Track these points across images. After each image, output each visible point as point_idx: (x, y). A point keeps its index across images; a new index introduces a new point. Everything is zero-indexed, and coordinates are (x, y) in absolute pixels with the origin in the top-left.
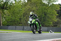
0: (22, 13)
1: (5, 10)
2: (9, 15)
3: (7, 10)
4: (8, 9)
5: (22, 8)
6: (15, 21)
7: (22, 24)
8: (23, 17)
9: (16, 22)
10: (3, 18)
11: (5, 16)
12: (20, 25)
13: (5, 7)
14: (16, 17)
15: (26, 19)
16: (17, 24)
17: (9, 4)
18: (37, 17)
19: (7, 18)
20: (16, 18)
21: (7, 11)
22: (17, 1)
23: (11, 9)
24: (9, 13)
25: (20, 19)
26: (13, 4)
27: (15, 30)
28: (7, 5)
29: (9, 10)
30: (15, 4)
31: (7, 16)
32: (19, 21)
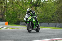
0: (54, 10)
1: (38, 8)
2: (42, 13)
3: (40, 7)
5: (54, 6)
7: (54, 21)
8: (56, 14)
9: (49, 20)
12: (52, 22)
13: (38, 5)
14: (49, 14)
15: (58, 17)
17: (42, 2)
19: (40, 16)
20: (49, 16)
21: (40, 8)
23: (44, 7)
25: (53, 16)
26: (45, 2)
27: (48, 27)
28: (40, 3)
29: (42, 7)
30: (48, 2)
31: (40, 13)
32: (52, 18)
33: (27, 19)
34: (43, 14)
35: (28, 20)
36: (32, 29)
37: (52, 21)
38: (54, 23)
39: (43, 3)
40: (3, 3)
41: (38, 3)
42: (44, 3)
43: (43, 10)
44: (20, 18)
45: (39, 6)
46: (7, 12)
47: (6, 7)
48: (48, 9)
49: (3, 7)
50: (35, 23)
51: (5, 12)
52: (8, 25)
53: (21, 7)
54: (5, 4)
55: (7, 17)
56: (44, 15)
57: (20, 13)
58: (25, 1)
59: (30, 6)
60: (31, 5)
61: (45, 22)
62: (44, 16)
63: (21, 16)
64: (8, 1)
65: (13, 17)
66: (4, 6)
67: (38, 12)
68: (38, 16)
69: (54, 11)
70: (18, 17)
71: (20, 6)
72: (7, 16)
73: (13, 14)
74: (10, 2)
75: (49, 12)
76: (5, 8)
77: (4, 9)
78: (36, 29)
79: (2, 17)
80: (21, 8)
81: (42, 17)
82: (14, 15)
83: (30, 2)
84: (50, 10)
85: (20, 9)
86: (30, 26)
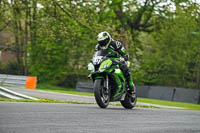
0: (197, 45)
1: (143, 34)
2: (154, 51)
3: (149, 32)
4: (152, 31)
6: (172, 72)
7: (195, 81)
10: (135, 60)
11: (140, 53)
12: (189, 84)
13: (142, 23)
14: (178, 57)
16: (180, 83)
17: (157, 13)
18: (123, 49)
19: (148, 61)
20: (177, 63)
21: (150, 36)
22: (184, 4)
23: (163, 30)
24: (155, 43)
26: (169, 14)
27: (172, 100)
28: (149, 16)
29: (154, 33)
30: (176, 14)
31: (148, 54)
32: (187, 72)
33: (97, 66)
34: (157, 55)
35: (101, 70)
36: (111, 100)
37: (189, 80)
38: (193, 88)
39: (161, 18)
40: (23, 13)
41: (143, 18)
42: (164, 18)
43: (157, 41)
44: (80, 67)
45: (145, 28)
46: (33, 44)
47: (33, 25)
48: (174, 39)
49: (23, 24)
50: (122, 81)
51: (29, 42)
52: (37, 88)
53: (85, 27)
54: (28, 13)
55: (34, 60)
56: (162, 59)
57: (79, 50)
58: (98, 10)
59: (114, 26)
60: (118, 21)
61: (163, 84)
62: (160, 63)
63: (81, 59)
64: (39, 6)
65: (53, 61)
66: (27, 23)
67: (141, 48)
68: (142, 63)
69: (195, 48)
70: (71, 63)
71: (80, 24)
72: (34, 57)
73: (55, 52)
74: (47, 10)
75: (180, 51)
76: (29, 28)
77: (26, 33)
78: (123, 99)
79: (16, 60)
80: (83, 33)
81: (153, 64)
82: (57, 54)
83: (116, 12)
84: (184, 45)
85: (80, 35)
86: (105, 89)
